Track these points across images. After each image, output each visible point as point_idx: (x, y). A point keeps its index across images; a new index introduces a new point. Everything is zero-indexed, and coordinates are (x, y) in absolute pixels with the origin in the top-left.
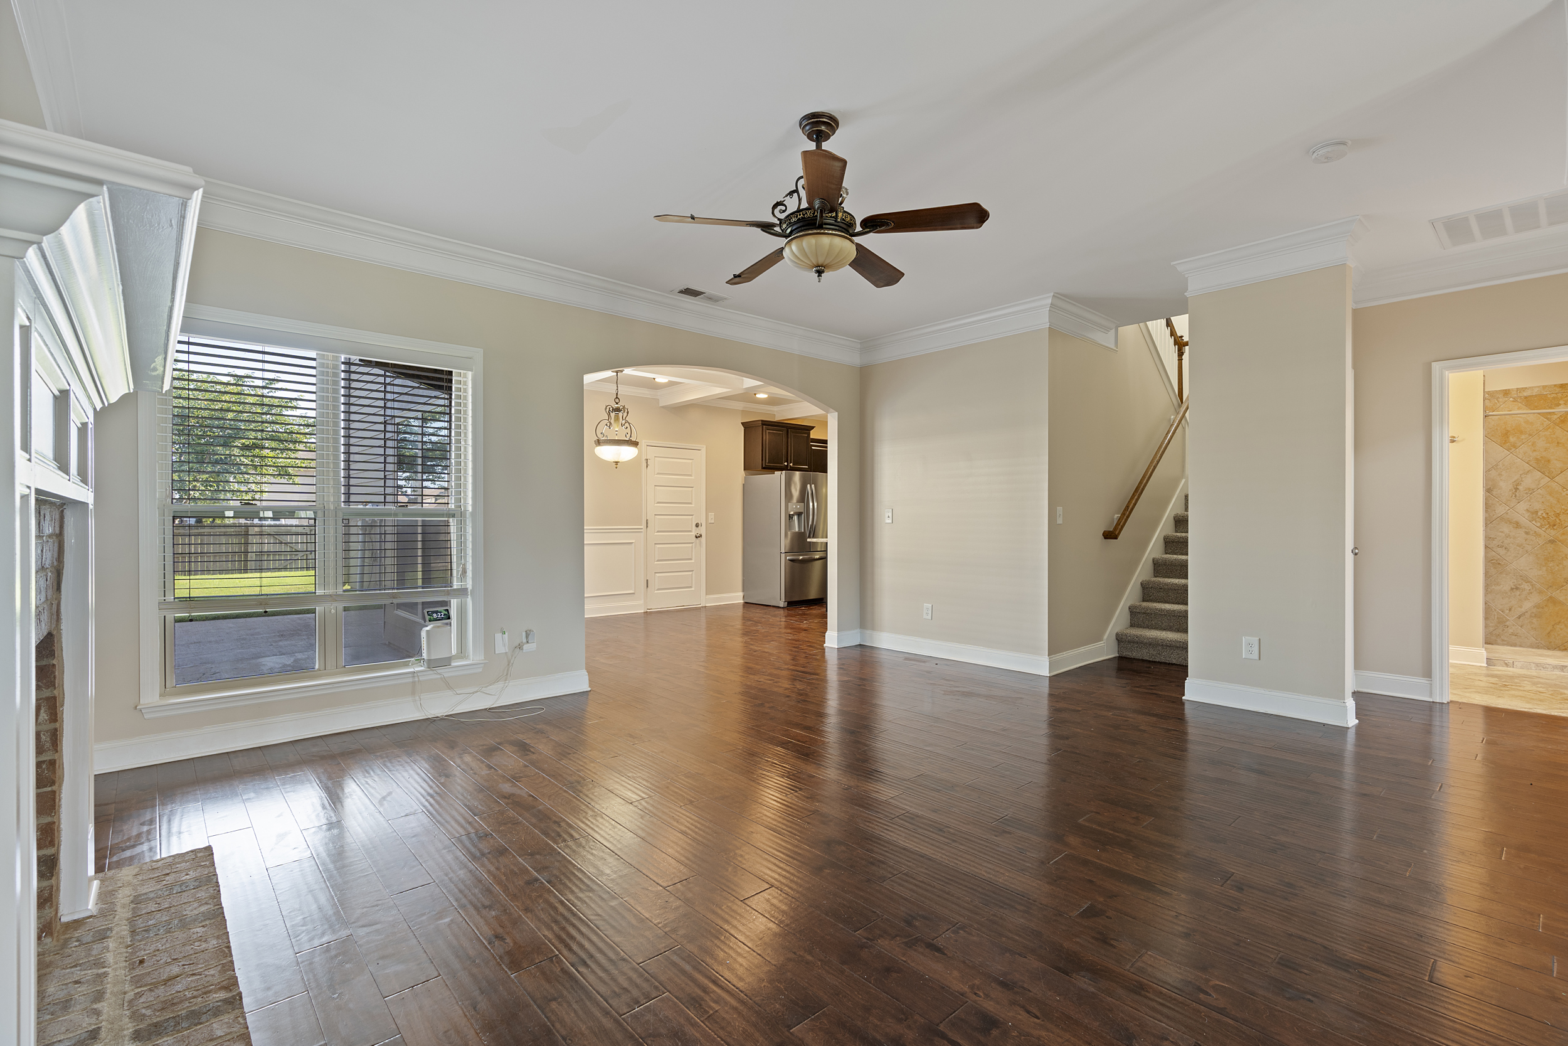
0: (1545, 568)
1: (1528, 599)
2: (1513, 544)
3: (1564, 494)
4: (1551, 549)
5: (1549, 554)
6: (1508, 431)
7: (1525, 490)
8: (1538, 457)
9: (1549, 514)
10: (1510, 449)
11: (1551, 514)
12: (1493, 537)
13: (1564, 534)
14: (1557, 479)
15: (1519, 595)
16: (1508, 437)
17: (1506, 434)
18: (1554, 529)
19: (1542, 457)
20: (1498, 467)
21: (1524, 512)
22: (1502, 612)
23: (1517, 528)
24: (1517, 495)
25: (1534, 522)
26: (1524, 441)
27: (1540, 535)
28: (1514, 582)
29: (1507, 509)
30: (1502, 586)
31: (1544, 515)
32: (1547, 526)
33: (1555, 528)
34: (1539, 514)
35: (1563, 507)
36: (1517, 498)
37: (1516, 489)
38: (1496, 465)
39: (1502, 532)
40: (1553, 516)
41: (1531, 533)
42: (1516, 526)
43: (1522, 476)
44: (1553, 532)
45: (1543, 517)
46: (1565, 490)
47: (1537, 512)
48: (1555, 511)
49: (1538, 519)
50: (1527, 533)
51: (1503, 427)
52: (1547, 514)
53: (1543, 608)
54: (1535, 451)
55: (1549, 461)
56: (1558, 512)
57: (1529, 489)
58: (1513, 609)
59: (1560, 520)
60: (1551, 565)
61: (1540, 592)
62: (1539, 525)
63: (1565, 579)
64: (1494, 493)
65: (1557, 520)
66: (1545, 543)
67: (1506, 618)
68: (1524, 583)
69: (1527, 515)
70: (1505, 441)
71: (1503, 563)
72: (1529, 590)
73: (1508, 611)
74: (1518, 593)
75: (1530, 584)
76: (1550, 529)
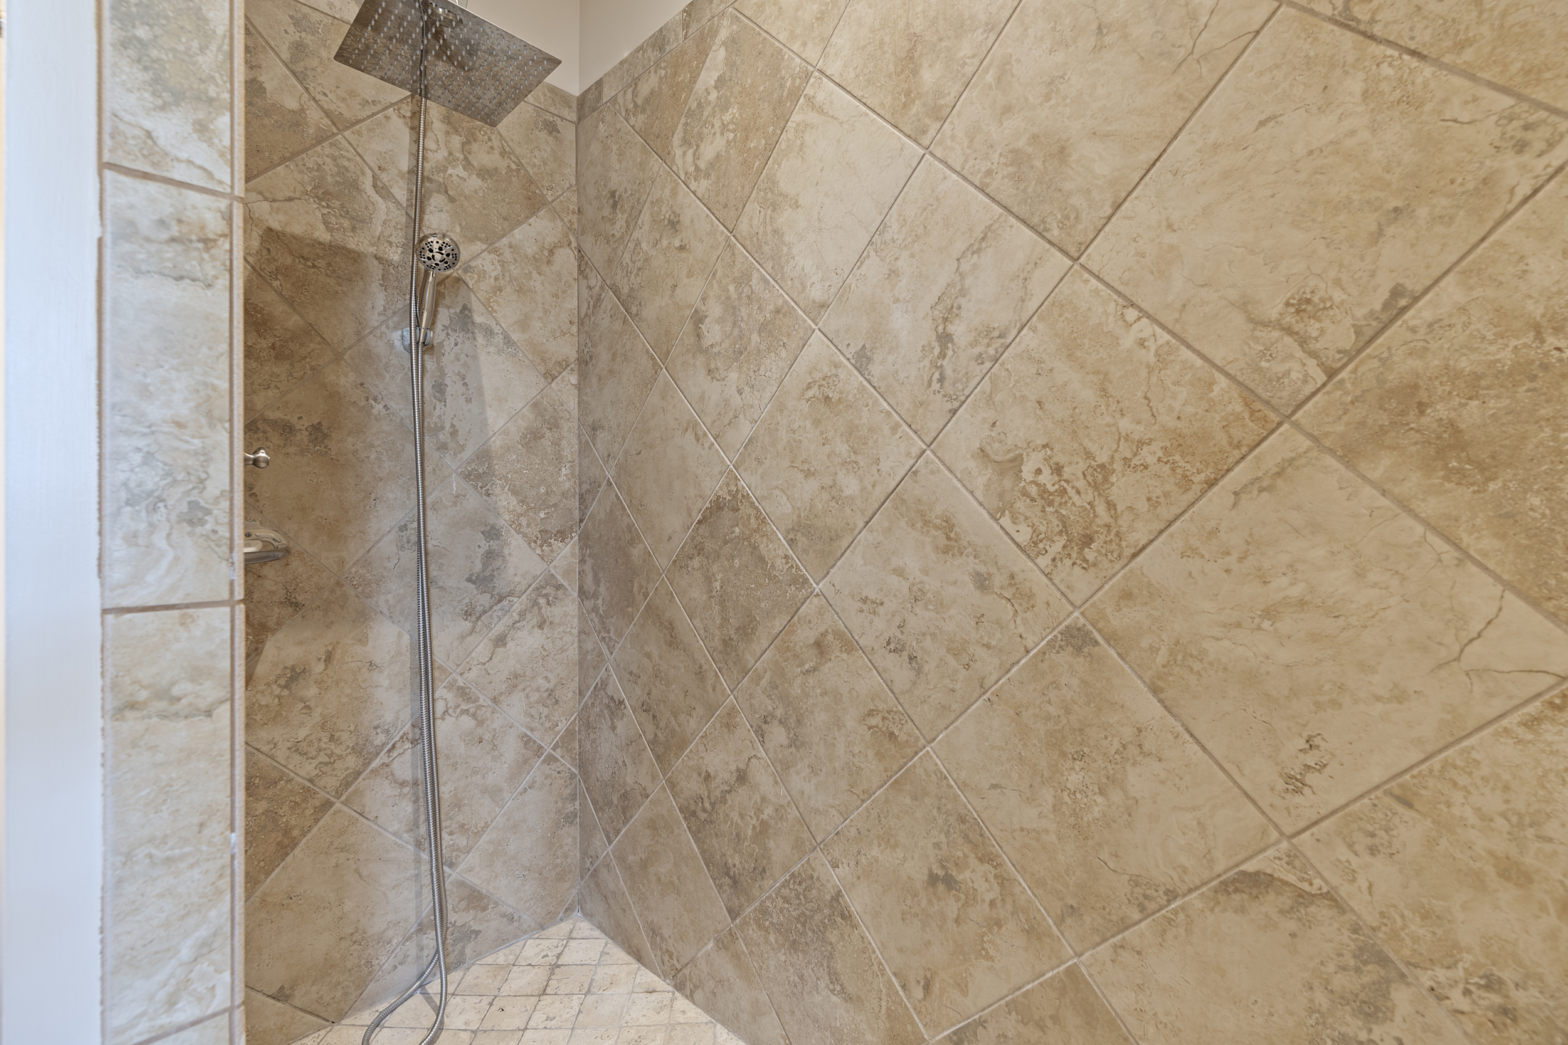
0: (1047, 796)
1: (989, 958)
2: (934, 635)
3: (1128, 341)
4: (1075, 682)
5: (1068, 711)
6: (915, 39)
7: (974, 344)
8: (1021, 143)
9: (1067, 472)
10: (924, 132)
11: (1074, 469)
12: (872, 596)
13: (1127, 596)
14: (1094, 256)
15: (957, 921)
16: (915, 72)
17: (910, 57)
18: (1086, 565)
19: (1035, 137)
20: (887, 236)
21: (972, 464)
22: (904, 987)
23: (946, 550)
24: (948, 372)
25: (1006, 521)
26: (969, 70)
27: (1031, 596)
28: (937, 845)
29: (915, 451)
30: (900, 853)
31: (1046, 478)
32: (1057, 546)
33: (1090, 554)
34: (1027, 473)
35: (1125, 424)
36: (948, 388)
37: (945, 339)
38: (882, 227)
39: (900, 572)
40: (1081, 484)
41: (999, 580)
42: (943, 541)
43: (965, 266)
44: (1082, 583)
45: (1043, 491)
46: (1131, 314)
47: (1017, 462)
48: (1089, 455)
49: (1021, 505)
50: (982, 582)
51: (901, 24)
52: (1058, 470)
53: (1042, 1028)
54: (1007, 109)
55: (1062, 153)
56: (1103, 458)
57: (989, 330)
58: (936, 988)
59: (1111, 505)
60: (1074, 779)
61: (1033, 932)
62: (1024, 535)
63: (1135, 881)
64: (876, 369)
65: (1101, 509)
66: (1051, 645)
67: (913, 1024)
68: (973, 861)
69: (982, 478)
70: (908, 94)
71: (903, 737)
72: (992, 903)
73: (920, 994)
74: (952, 907)
75: (992, 870)
76: (1068, 562)
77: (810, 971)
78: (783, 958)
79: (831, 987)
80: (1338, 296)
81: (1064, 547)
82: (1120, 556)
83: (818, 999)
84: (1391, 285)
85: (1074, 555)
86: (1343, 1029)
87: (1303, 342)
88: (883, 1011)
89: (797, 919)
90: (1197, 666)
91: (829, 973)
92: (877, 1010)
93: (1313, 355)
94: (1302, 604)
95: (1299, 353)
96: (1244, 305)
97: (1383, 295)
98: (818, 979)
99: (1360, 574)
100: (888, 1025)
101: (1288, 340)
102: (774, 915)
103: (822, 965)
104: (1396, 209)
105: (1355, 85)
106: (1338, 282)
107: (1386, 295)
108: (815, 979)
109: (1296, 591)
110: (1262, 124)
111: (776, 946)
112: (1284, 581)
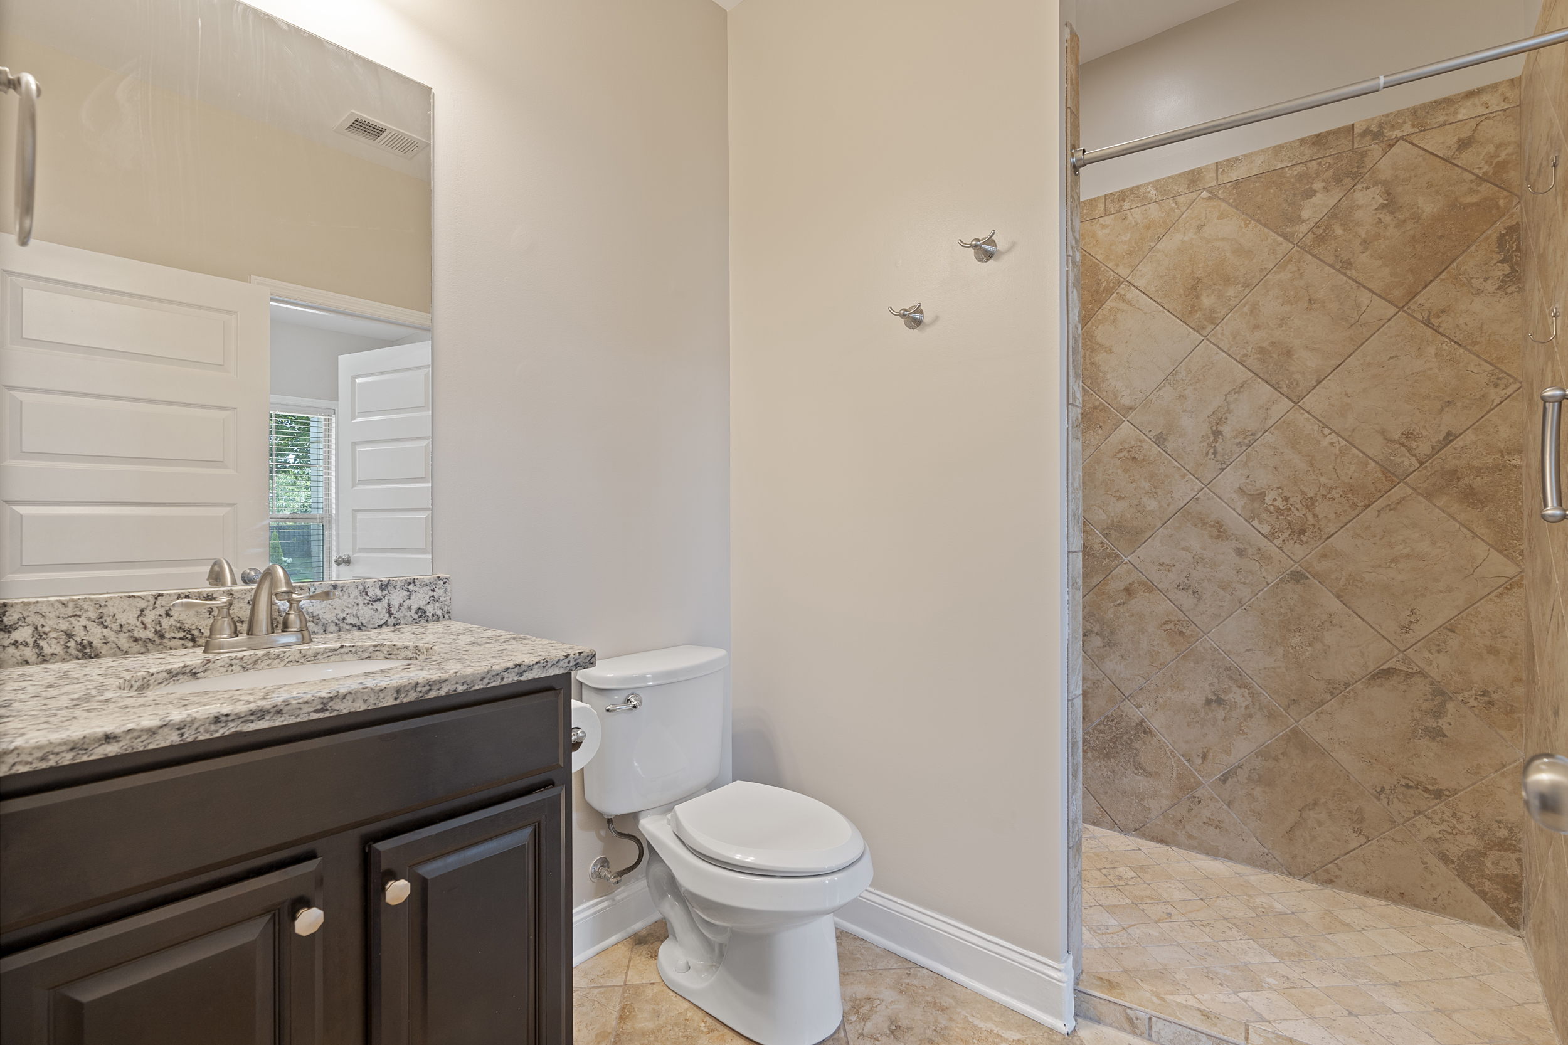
0: (1280, 651)
1: (1244, 733)
2: (1209, 580)
3: (1325, 443)
4: (1296, 597)
5: (1291, 610)
6: (1198, 280)
7: (1236, 437)
8: (1265, 344)
9: (1291, 500)
10: (1204, 328)
11: (1296, 499)
12: (1167, 562)
13: (1324, 556)
14: (1307, 402)
15: (1224, 720)
16: (1198, 297)
17: (1194, 288)
18: (1302, 543)
19: (1273, 343)
20: (1178, 377)
21: (1234, 496)
22: (1188, 760)
23: (1218, 538)
24: (1219, 449)
25: (1255, 523)
26: (1233, 303)
27: (1270, 558)
28: (1212, 684)
29: (1197, 488)
30: (1186, 692)
31: (1279, 503)
32: (1287, 533)
33: (1304, 538)
34: (1268, 499)
35: (1323, 480)
36: (1219, 457)
37: (1217, 433)
38: (1175, 372)
39: (1187, 549)
40: (1299, 506)
41: (1250, 551)
42: (1215, 533)
43: (1230, 399)
44: (1299, 551)
45: (1277, 509)
46: (1326, 431)
47: (1261, 496)
48: (1303, 493)
49: (1264, 515)
50: (1240, 553)
51: (1188, 271)
52: (1286, 499)
53: (1276, 759)
54: (1257, 327)
55: (1289, 353)
56: (1311, 494)
57: (1245, 432)
58: (1210, 756)
59: (1315, 516)
60: (1295, 641)
61: (1271, 716)
62: (1266, 529)
63: (1328, 682)
64: (1170, 446)
65: (1310, 517)
66: (1282, 580)
67: (1195, 777)
68: (1234, 688)
69: (1240, 503)
70: (1193, 307)
71: (1188, 633)
72: (1247, 707)
73: (1199, 761)
74: (1221, 713)
75: (1247, 691)
76: (1292, 542)
77: (1120, 767)
78: (1099, 764)
79: (1136, 772)
80: (1425, 433)
81: (1290, 535)
82: (1320, 539)
83: (1125, 780)
84: (1447, 431)
85: (1295, 538)
86: (1426, 725)
87: (1409, 450)
88: (1174, 775)
89: (1110, 741)
90: (1360, 585)
91: (1135, 765)
92: (1170, 776)
93: (1414, 455)
94: (1409, 556)
95: (1408, 455)
96: (1383, 432)
97: (1443, 434)
98: (1126, 770)
99: (1433, 543)
100: (1177, 782)
101: (1402, 448)
102: (1091, 742)
103: (1129, 761)
104: (1448, 402)
105: (1432, 350)
106: (1424, 427)
107: (1445, 435)
108: (1123, 770)
109: (1406, 551)
110: (1391, 358)
111: (1092, 759)
112: (1401, 547)
